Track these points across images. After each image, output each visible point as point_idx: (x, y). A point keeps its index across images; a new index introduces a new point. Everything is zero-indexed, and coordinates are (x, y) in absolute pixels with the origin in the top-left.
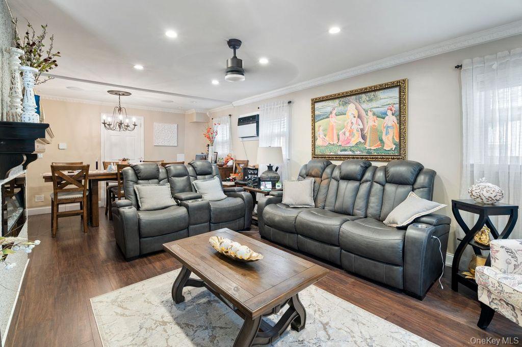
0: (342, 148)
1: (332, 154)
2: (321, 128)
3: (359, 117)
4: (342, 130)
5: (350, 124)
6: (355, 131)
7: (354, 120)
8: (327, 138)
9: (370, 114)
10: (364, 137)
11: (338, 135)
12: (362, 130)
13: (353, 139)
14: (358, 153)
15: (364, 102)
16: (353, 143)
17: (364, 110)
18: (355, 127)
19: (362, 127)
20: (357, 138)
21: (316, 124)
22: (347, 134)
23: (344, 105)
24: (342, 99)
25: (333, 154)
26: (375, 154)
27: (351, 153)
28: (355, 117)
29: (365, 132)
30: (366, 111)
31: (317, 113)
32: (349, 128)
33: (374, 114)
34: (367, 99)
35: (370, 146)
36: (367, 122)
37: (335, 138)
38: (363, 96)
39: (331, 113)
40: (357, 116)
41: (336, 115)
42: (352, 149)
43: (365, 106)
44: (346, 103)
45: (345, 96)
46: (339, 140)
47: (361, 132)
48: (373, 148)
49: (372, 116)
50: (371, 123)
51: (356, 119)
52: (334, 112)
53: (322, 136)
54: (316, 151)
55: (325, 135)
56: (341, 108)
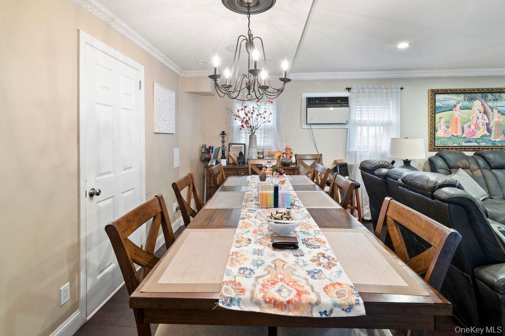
0: (467, 140)
1: (455, 145)
2: (443, 120)
3: (485, 112)
4: (467, 123)
5: (475, 118)
6: (480, 125)
7: (480, 115)
8: (449, 130)
9: (495, 111)
10: (489, 130)
11: (463, 128)
12: (488, 124)
13: (478, 132)
14: (483, 144)
15: (490, 100)
16: (479, 134)
17: (490, 107)
19: (487, 122)
20: (482, 131)
21: (437, 116)
22: (473, 127)
23: (469, 101)
24: (468, 95)
25: (457, 145)
26: (500, 145)
27: (476, 144)
28: (480, 112)
29: (491, 126)
30: (492, 109)
31: (438, 104)
32: (474, 122)
33: (499, 112)
34: (493, 98)
35: (495, 139)
36: (493, 118)
37: (460, 130)
38: (490, 96)
39: (455, 106)
40: (483, 112)
41: (461, 109)
42: (478, 141)
43: (490, 104)
44: (472, 99)
45: (471, 93)
46: (463, 132)
47: (487, 126)
48: (497, 140)
49: (497, 114)
50: (496, 119)
51: (482, 114)
52: (459, 106)
53: (443, 127)
54: (436, 143)
55: (448, 127)
56: (466, 103)
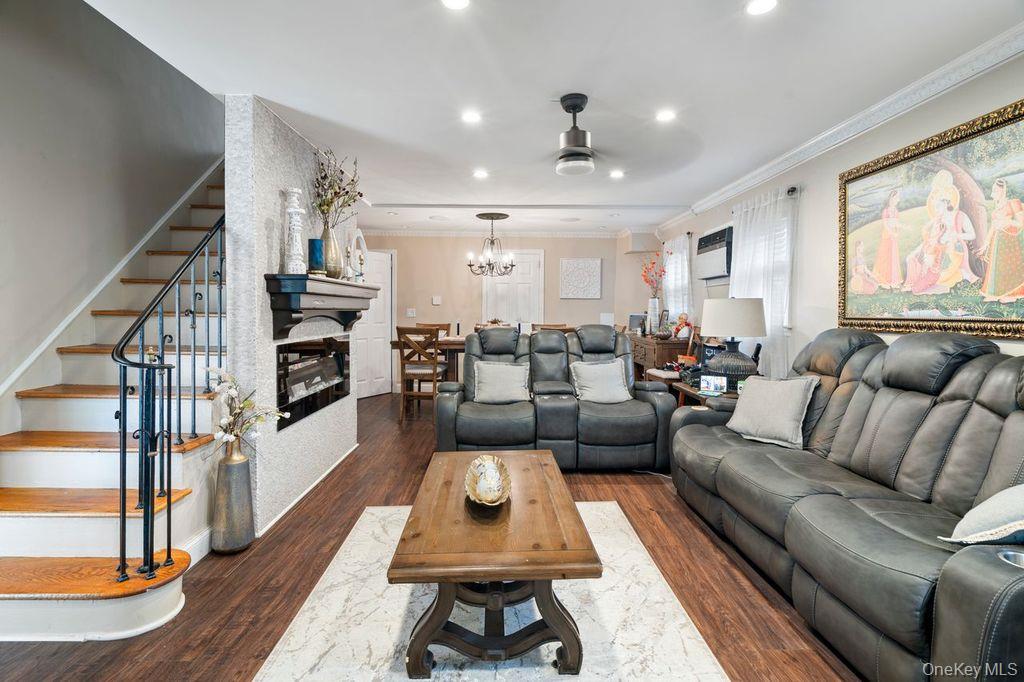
0: (914, 300)
1: (886, 315)
2: (861, 248)
3: (965, 206)
4: (914, 248)
5: (935, 232)
6: (951, 252)
7: (949, 219)
8: (875, 274)
9: (998, 193)
10: (977, 266)
11: (904, 265)
12: (972, 246)
13: (944, 275)
14: (958, 314)
15: (980, 159)
16: (944, 286)
17: (979, 183)
18: (951, 238)
19: (971, 235)
20: (958, 271)
21: (850, 238)
22: (929, 260)
23: (919, 180)
24: (915, 163)
25: (891, 316)
26: (1014, 317)
27: (937, 314)
28: (950, 209)
29: (982, 249)
30: (986, 187)
31: (851, 208)
32: (933, 242)
33: (1011, 193)
34: (991, 148)
35: (996, 294)
36: (989, 221)
37: (897, 270)
38: (979, 143)
39: (886, 204)
40: (957, 207)
41: (900, 209)
42: (943, 302)
43: (982, 172)
44: (927, 171)
45: (922, 154)
46: (905, 277)
47: (970, 250)
48: (1005, 299)
49: (1004, 200)
50: (1001, 222)
51: (954, 213)
52: (895, 201)
53: (862, 268)
54: (849, 308)
55: (871, 267)
56: (913, 189)
